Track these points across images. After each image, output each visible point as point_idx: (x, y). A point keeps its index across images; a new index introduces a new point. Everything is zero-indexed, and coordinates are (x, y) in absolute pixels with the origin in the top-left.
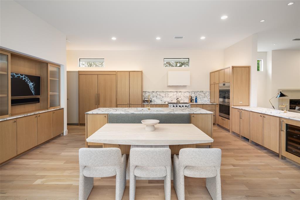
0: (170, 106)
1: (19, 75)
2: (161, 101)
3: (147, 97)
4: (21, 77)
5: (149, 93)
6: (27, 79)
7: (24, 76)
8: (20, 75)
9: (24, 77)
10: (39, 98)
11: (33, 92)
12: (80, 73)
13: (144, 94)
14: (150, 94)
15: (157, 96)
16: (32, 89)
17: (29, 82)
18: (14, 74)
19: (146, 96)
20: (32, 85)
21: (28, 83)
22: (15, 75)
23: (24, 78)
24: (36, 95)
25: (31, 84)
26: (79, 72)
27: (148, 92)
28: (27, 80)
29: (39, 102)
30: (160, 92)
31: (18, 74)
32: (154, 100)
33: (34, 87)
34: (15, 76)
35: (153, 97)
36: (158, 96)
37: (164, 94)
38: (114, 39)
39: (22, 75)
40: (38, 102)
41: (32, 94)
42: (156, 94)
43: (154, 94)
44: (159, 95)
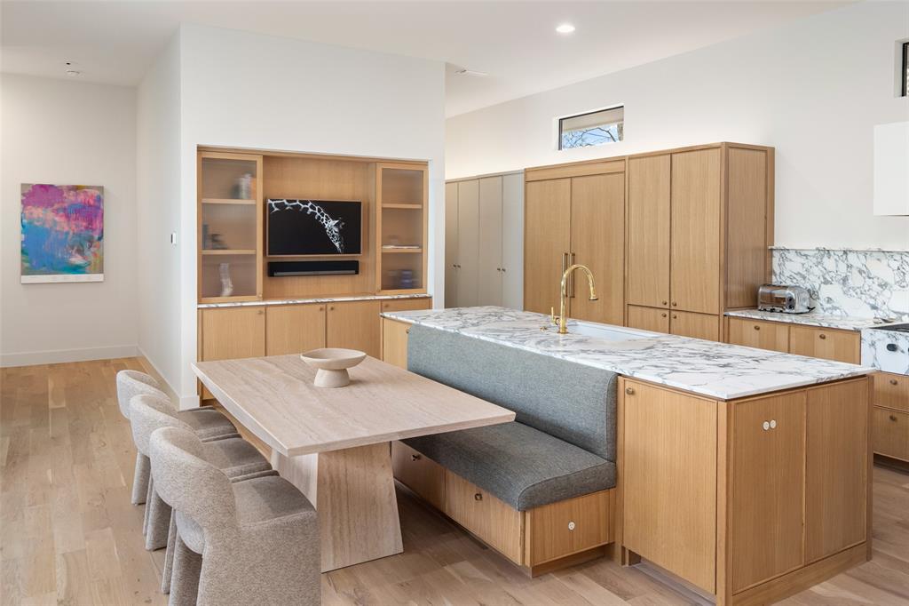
0: (873, 344)
1: (298, 203)
2: (874, 308)
3: (791, 278)
4: (303, 206)
5: (803, 260)
6: (319, 211)
7: (310, 204)
8: (300, 202)
9: (312, 207)
10: (357, 262)
11: (337, 244)
12: (531, 177)
13: (776, 261)
14: (808, 263)
15: (845, 280)
16: (333, 236)
17: (325, 218)
18: (285, 201)
19: (787, 274)
20: (335, 225)
21: (322, 220)
22: (286, 203)
23: (310, 210)
24: (345, 252)
25: (331, 224)
26: (526, 171)
27: (798, 252)
28: (319, 214)
29: (357, 273)
30: (865, 253)
31: (295, 201)
32: (829, 300)
33: (341, 232)
34: (287, 206)
35: (826, 282)
36: (856, 280)
37: (895, 265)
38: (566, 29)
39: (305, 202)
40: (354, 272)
41: (333, 250)
42: (843, 268)
43: (829, 263)
44: (860, 272)
